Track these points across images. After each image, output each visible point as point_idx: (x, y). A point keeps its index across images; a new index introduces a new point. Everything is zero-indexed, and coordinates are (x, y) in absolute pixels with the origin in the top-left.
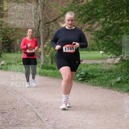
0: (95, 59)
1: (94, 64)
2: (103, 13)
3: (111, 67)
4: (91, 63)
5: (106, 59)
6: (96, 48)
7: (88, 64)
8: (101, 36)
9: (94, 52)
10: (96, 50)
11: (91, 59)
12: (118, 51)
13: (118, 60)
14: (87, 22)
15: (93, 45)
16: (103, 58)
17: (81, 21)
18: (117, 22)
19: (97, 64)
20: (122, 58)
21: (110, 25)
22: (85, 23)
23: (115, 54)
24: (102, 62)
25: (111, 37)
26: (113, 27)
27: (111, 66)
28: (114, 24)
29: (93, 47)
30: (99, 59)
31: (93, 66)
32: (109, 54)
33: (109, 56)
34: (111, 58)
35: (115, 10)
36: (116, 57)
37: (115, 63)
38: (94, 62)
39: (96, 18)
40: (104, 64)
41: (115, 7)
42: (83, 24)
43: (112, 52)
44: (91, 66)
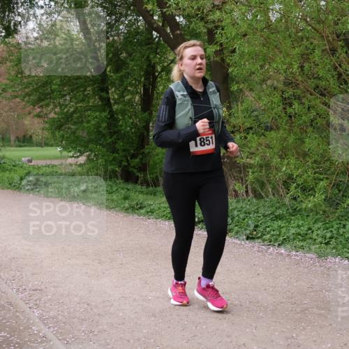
0: (50, 158)
1: (48, 166)
2: (59, 91)
3: (73, 170)
4: (44, 164)
5: (66, 158)
6: (53, 142)
7: (40, 166)
8: (58, 126)
9: (49, 148)
10: (51, 146)
11: (45, 158)
12: (82, 146)
13: (82, 159)
14: (38, 104)
15: (47, 138)
16: (62, 158)
17: (28, 102)
18: (80, 105)
19: (53, 166)
20: (88, 156)
21: (72, 110)
22: (34, 106)
23: (79, 151)
24: (60, 163)
25: (73, 127)
26: (74, 112)
27: (74, 167)
28: (77, 108)
29: (47, 142)
30: (56, 158)
31: (47, 168)
32: (70, 152)
33: (71, 154)
34: (73, 156)
35: (78, 88)
36: (80, 156)
37: (79, 163)
38: (48, 162)
39: (50, 97)
40: (63, 166)
41: (77, 84)
42: (32, 106)
43: (74, 148)
44: (44, 169)
